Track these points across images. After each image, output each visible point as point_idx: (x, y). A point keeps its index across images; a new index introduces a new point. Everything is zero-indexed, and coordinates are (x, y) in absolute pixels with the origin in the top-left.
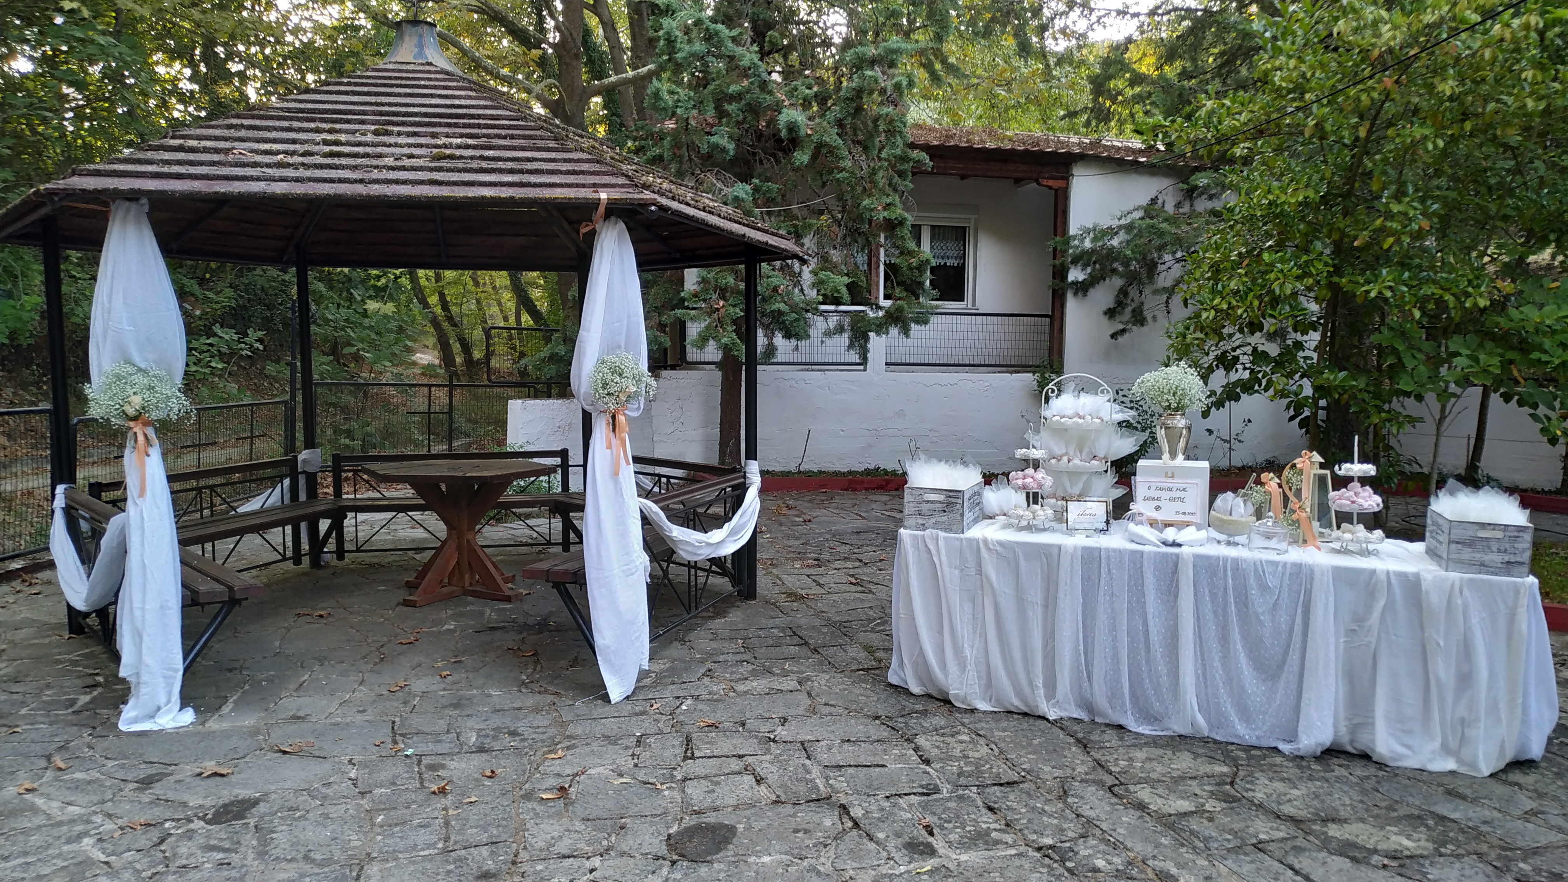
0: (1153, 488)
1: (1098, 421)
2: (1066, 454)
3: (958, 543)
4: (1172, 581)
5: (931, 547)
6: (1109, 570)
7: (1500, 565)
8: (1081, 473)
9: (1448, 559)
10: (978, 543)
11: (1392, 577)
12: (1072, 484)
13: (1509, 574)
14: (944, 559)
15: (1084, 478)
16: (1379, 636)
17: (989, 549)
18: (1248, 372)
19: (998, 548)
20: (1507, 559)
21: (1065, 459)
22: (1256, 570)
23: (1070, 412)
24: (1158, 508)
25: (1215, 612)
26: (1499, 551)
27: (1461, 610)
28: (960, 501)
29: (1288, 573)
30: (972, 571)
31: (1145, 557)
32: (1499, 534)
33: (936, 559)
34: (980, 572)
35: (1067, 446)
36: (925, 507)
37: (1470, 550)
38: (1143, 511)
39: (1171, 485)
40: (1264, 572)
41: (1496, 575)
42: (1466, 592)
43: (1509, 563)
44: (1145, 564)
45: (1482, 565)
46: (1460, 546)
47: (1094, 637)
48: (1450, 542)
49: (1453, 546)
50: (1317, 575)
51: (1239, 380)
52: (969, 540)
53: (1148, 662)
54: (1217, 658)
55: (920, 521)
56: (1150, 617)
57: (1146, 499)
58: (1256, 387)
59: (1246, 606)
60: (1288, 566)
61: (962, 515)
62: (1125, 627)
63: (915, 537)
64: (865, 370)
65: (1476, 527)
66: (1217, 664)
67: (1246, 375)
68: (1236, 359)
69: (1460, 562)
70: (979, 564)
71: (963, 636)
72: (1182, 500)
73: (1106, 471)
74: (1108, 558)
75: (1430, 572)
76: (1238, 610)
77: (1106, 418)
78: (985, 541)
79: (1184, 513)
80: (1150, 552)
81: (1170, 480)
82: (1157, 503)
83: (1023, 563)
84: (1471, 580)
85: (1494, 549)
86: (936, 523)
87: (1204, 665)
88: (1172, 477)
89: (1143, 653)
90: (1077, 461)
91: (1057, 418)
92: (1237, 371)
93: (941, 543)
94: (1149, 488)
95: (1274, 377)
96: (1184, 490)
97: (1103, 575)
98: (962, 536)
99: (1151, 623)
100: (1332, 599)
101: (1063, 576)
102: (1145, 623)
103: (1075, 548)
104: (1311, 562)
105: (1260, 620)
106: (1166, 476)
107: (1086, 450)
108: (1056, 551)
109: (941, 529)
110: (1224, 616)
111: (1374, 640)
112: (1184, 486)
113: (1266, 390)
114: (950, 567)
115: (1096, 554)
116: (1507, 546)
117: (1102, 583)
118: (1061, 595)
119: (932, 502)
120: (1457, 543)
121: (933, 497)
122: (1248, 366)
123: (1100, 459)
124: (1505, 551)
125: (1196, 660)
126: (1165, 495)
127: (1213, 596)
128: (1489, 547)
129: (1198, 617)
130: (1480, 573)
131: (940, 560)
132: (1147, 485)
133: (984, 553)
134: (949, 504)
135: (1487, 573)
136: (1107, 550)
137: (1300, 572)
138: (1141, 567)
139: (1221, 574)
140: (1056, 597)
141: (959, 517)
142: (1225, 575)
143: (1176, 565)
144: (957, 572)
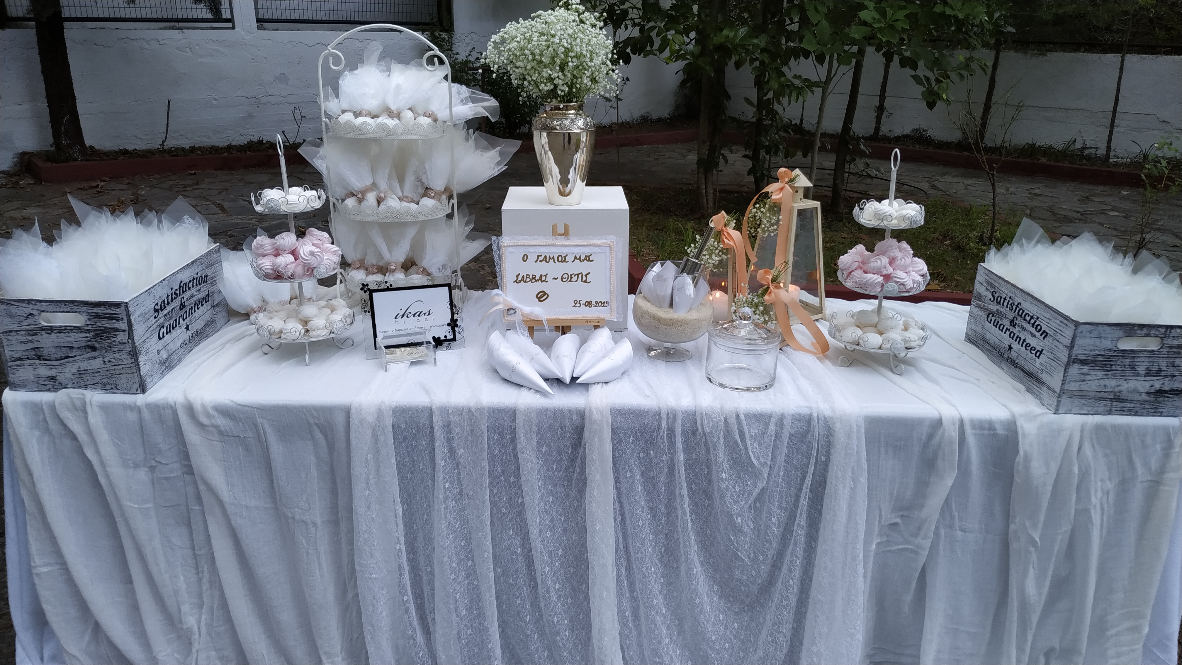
0: (532, 258)
1: (427, 121)
2: (374, 186)
3: (132, 416)
4: (573, 460)
5: (76, 427)
6: (452, 451)
7: (1145, 397)
8: (403, 225)
9: (1063, 391)
10: (175, 413)
11: (969, 431)
12: (391, 243)
13: (1156, 412)
14: (108, 450)
15: (411, 233)
16: (937, 534)
17: (201, 426)
18: (638, 28)
19: (220, 421)
20: (1157, 385)
21: (371, 197)
22: (728, 432)
23: (372, 104)
24: (542, 296)
25: (653, 512)
26: (1149, 373)
27: (1076, 481)
28: (123, 325)
29: (786, 433)
30: (175, 469)
31: (520, 420)
32: (1153, 344)
33: (89, 453)
34: (189, 470)
35: (373, 171)
36: (47, 342)
37: (1100, 374)
38: (515, 304)
39: (563, 251)
40: (742, 434)
41: (1136, 414)
42: (1088, 450)
43: (1160, 392)
44: (521, 434)
45: (1117, 398)
46: (1085, 369)
47: (432, 573)
48: (1072, 361)
49: (1074, 370)
50: (840, 436)
51: (629, 39)
52: (157, 409)
53: (535, 605)
54: (656, 589)
55: (44, 372)
56: (534, 532)
57: (520, 279)
58: (649, 48)
59: (709, 496)
60: (787, 422)
61: (134, 354)
62: (489, 554)
63: (36, 409)
64: (233, 28)
65: (1119, 333)
66: (658, 600)
67: (635, 33)
68: (625, 13)
69: (1083, 395)
70: (185, 455)
71: (176, 592)
72: (584, 278)
73: (450, 216)
74: (447, 426)
75: (1030, 417)
76: (695, 504)
77: (443, 114)
78: (190, 409)
79: (589, 304)
80: (528, 411)
81: (562, 241)
82: (539, 287)
83: (276, 448)
84: (1099, 429)
85: (1142, 370)
86: (81, 373)
87: (634, 599)
88: (566, 234)
89: (525, 591)
90: (393, 203)
91: (348, 117)
92: (626, 28)
93: (95, 419)
94: (525, 258)
95: (670, 34)
96: (588, 259)
97: (440, 463)
98: (140, 399)
99: (537, 542)
100: (863, 480)
101: (359, 470)
102: (526, 540)
103: (380, 413)
104: (828, 413)
105: (734, 525)
106: (555, 233)
107: (410, 180)
108: (340, 419)
109: (94, 386)
110: (668, 515)
111: (927, 544)
112: (587, 251)
113: (661, 50)
114: (125, 465)
115: (424, 420)
116: (1163, 363)
117: (440, 475)
118: (359, 506)
119: (61, 330)
120: (1083, 362)
121: (61, 319)
122: (636, 21)
123: (437, 196)
124: (1158, 373)
125: (620, 595)
126: (554, 269)
127: (649, 483)
128: (1133, 368)
129: (623, 520)
130: (1110, 413)
131: (98, 452)
132: (523, 251)
133: (192, 434)
134: (101, 334)
135: (1122, 412)
136: (445, 411)
137: (808, 431)
138: (514, 440)
139: (664, 446)
140: (350, 510)
141: (127, 360)
142: (672, 444)
143: (579, 431)
144: (142, 474)
